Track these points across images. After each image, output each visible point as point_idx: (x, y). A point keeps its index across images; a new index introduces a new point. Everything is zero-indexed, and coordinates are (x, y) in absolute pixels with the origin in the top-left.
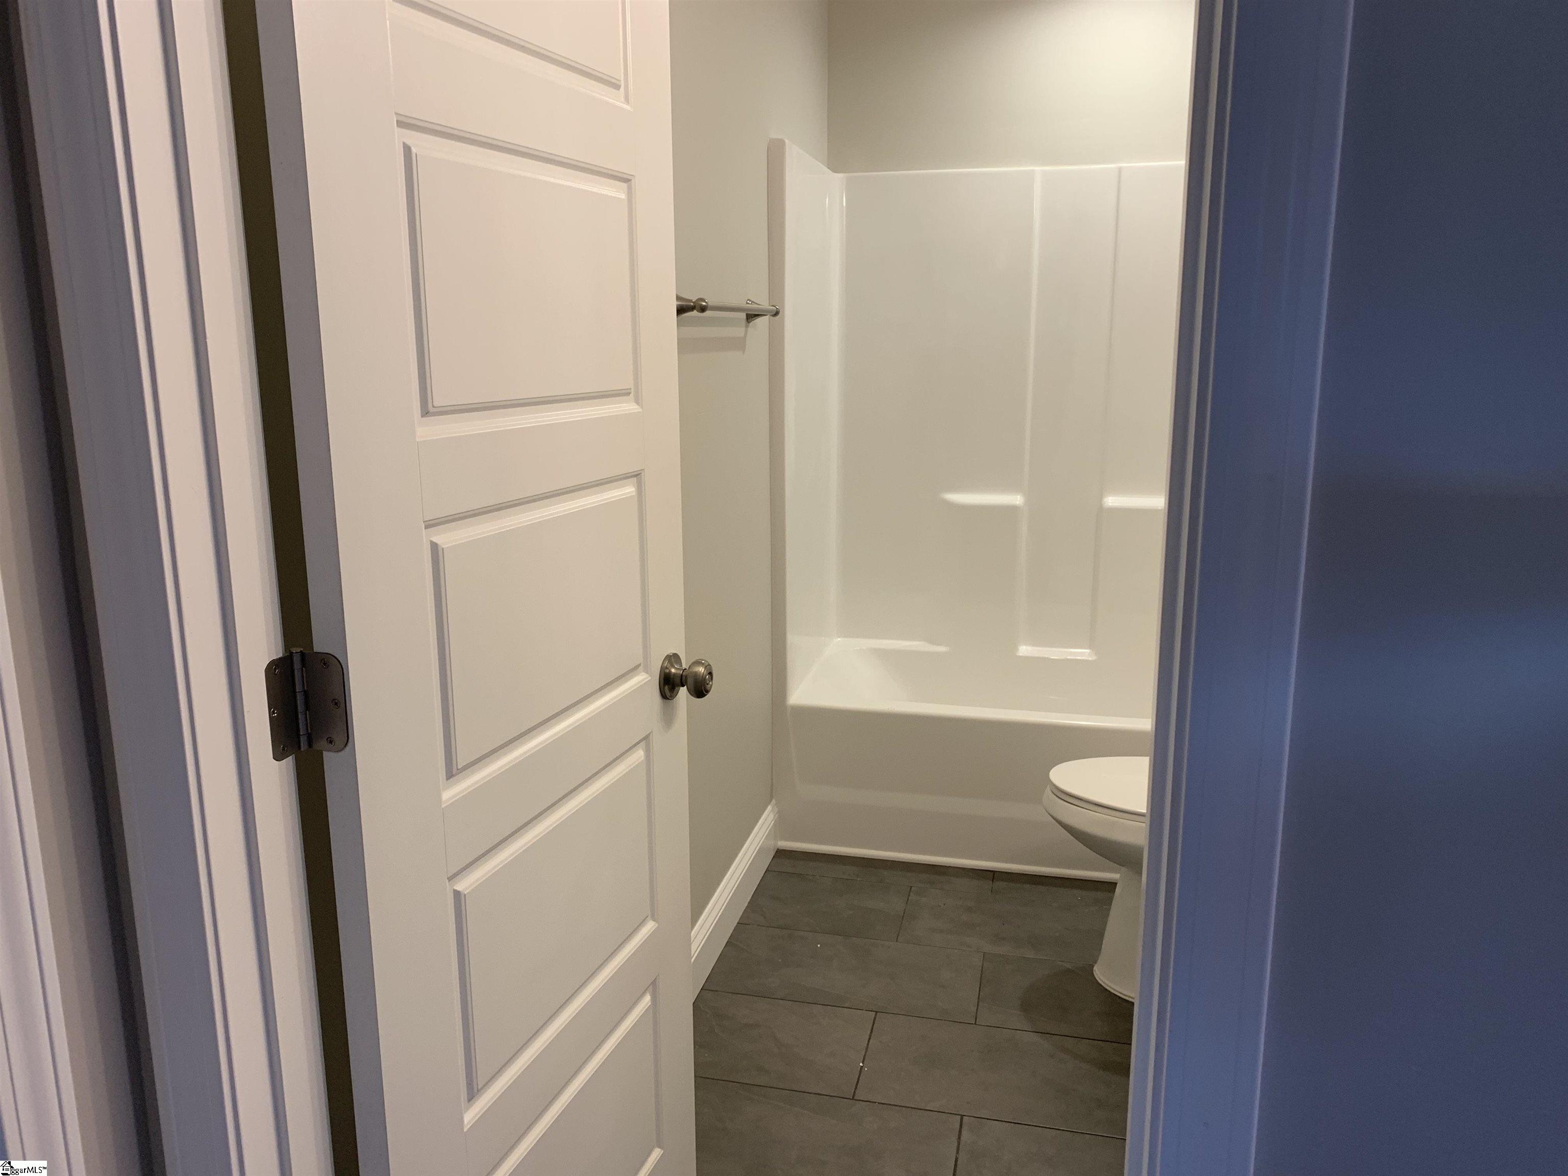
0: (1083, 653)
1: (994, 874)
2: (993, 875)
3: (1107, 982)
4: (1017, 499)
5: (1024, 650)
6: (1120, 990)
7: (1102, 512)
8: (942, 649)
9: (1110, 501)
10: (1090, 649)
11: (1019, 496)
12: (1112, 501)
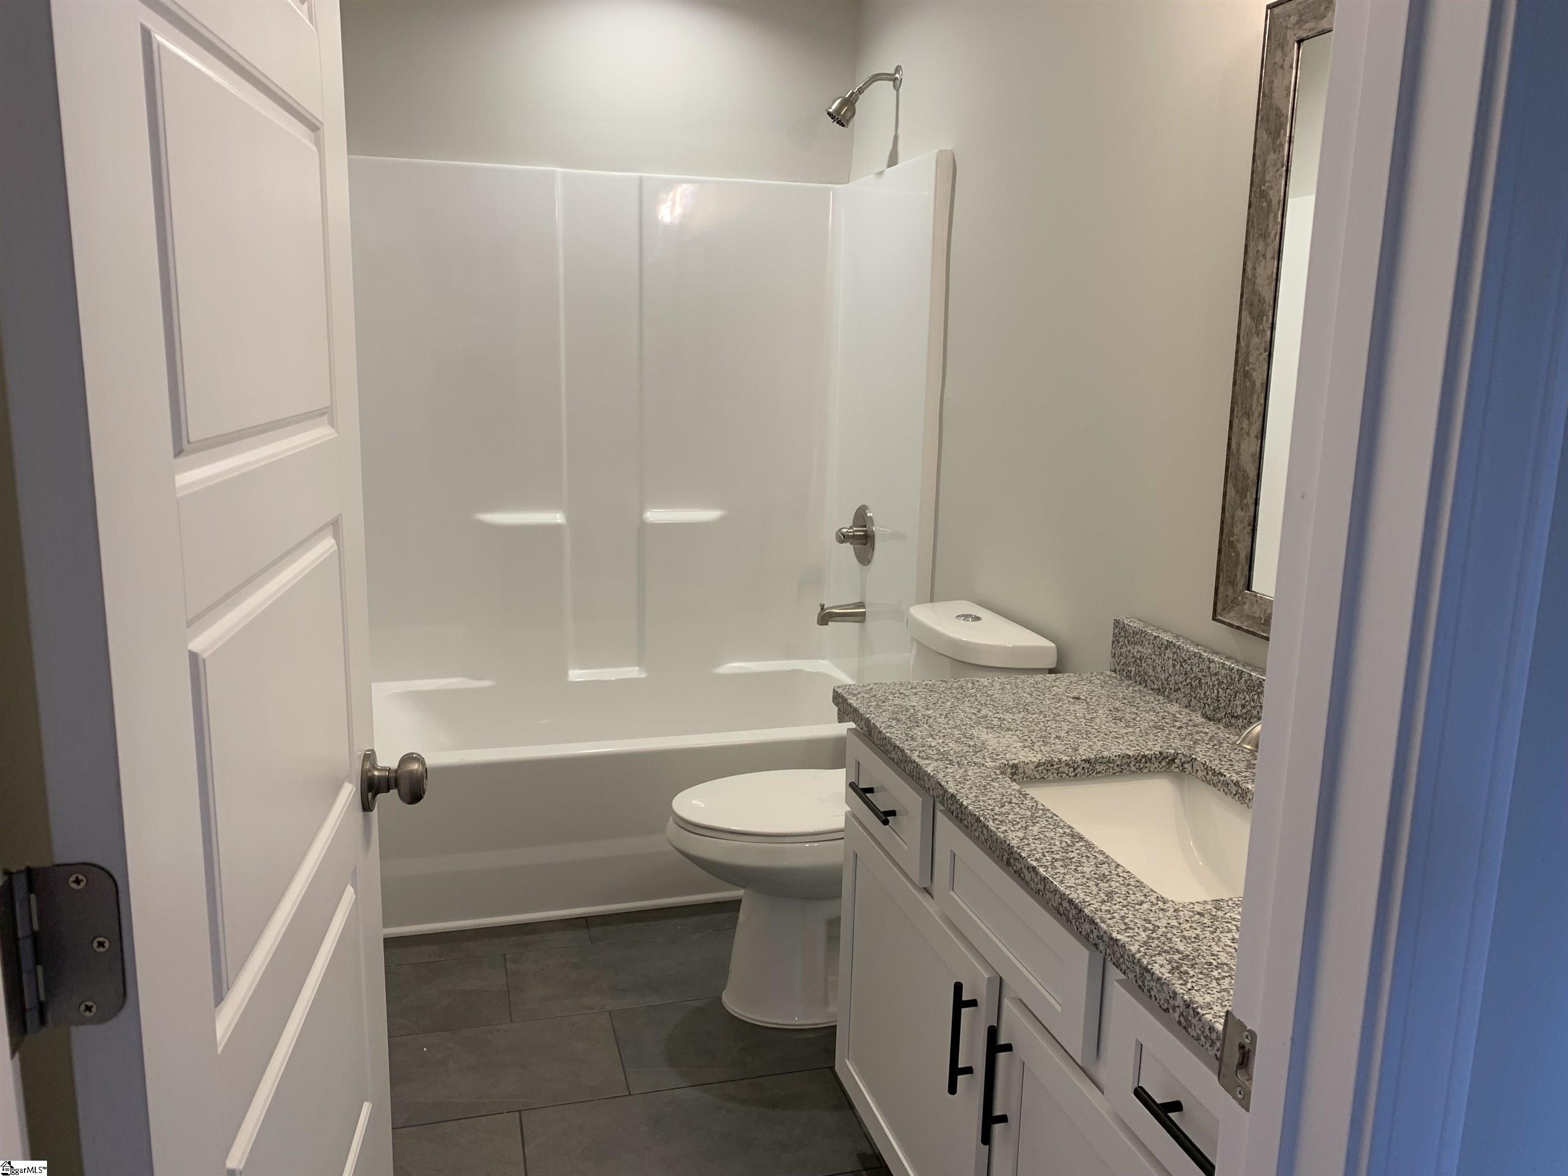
0: (633, 672)
1: (586, 920)
2: (586, 922)
3: (742, 1012)
4: (558, 518)
5: (576, 675)
6: (752, 1016)
7: (644, 527)
8: (487, 683)
9: (649, 516)
10: (638, 666)
11: (558, 514)
12: (654, 515)
